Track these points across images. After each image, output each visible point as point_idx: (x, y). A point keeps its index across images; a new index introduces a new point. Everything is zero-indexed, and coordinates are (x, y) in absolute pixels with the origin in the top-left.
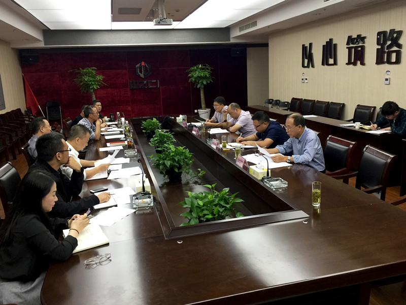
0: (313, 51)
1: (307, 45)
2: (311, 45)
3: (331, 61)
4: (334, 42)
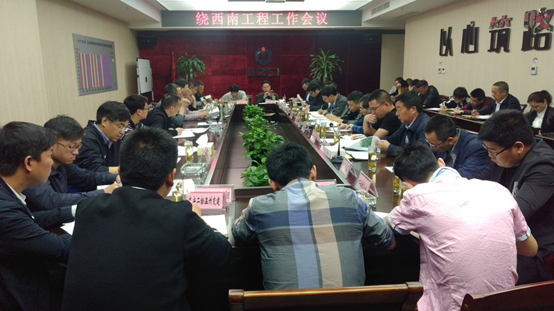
0: (452, 37)
1: (446, 30)
2: (450, 29)
3: (472, 48)
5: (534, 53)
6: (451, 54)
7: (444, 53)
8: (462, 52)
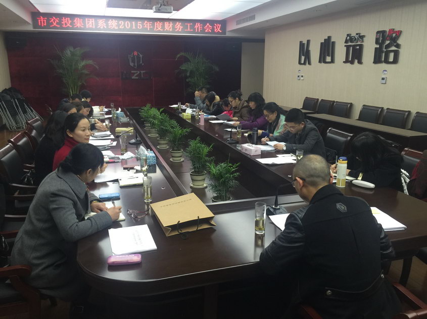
0: (311, 48)
1: (305, 42)
2: (308, 42)
3: (329, 59)
4: (333, 40)
5: (383, 66)
6: (310, 64)
7: (302, 62)
8: (320, 62)
